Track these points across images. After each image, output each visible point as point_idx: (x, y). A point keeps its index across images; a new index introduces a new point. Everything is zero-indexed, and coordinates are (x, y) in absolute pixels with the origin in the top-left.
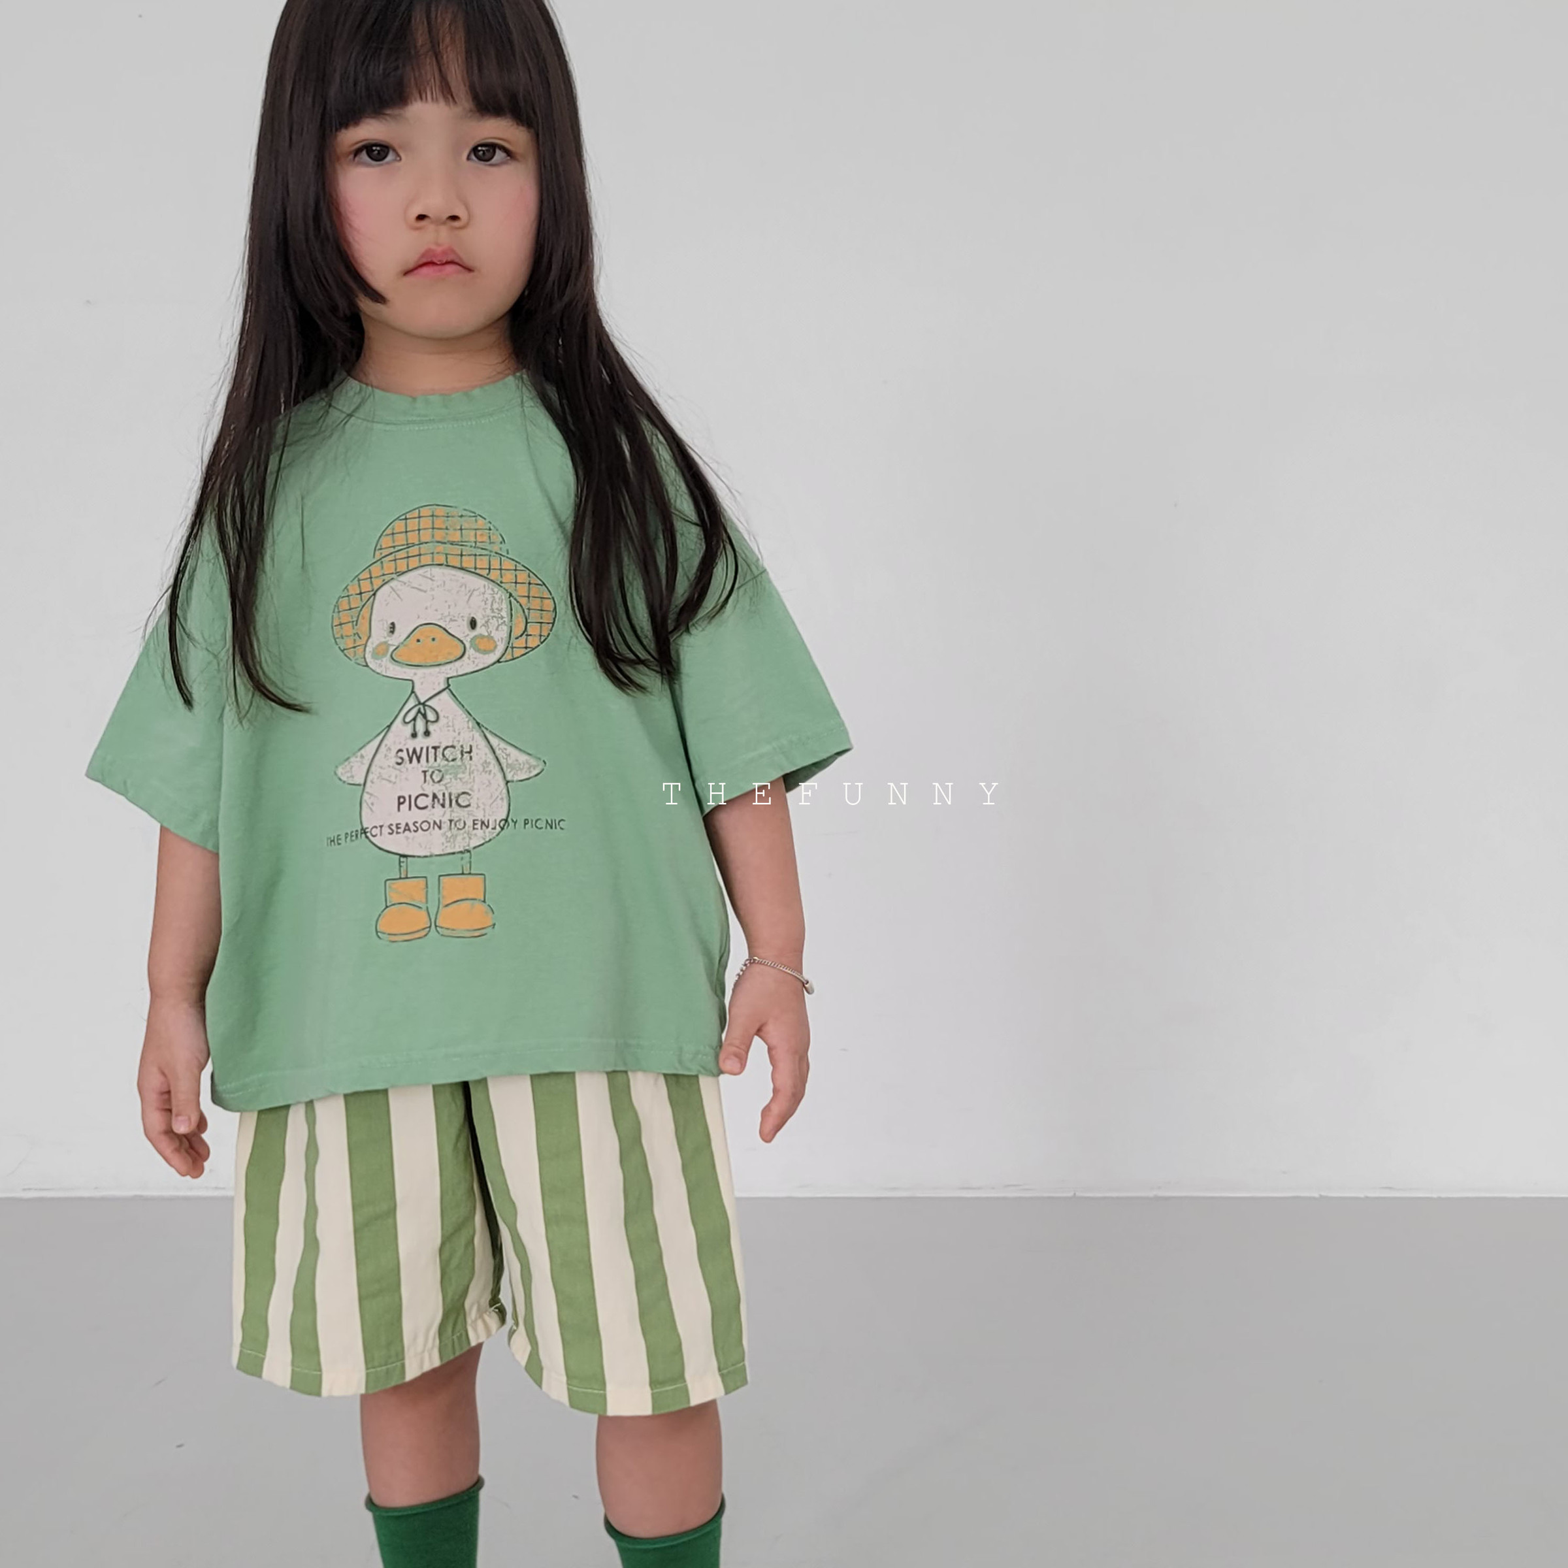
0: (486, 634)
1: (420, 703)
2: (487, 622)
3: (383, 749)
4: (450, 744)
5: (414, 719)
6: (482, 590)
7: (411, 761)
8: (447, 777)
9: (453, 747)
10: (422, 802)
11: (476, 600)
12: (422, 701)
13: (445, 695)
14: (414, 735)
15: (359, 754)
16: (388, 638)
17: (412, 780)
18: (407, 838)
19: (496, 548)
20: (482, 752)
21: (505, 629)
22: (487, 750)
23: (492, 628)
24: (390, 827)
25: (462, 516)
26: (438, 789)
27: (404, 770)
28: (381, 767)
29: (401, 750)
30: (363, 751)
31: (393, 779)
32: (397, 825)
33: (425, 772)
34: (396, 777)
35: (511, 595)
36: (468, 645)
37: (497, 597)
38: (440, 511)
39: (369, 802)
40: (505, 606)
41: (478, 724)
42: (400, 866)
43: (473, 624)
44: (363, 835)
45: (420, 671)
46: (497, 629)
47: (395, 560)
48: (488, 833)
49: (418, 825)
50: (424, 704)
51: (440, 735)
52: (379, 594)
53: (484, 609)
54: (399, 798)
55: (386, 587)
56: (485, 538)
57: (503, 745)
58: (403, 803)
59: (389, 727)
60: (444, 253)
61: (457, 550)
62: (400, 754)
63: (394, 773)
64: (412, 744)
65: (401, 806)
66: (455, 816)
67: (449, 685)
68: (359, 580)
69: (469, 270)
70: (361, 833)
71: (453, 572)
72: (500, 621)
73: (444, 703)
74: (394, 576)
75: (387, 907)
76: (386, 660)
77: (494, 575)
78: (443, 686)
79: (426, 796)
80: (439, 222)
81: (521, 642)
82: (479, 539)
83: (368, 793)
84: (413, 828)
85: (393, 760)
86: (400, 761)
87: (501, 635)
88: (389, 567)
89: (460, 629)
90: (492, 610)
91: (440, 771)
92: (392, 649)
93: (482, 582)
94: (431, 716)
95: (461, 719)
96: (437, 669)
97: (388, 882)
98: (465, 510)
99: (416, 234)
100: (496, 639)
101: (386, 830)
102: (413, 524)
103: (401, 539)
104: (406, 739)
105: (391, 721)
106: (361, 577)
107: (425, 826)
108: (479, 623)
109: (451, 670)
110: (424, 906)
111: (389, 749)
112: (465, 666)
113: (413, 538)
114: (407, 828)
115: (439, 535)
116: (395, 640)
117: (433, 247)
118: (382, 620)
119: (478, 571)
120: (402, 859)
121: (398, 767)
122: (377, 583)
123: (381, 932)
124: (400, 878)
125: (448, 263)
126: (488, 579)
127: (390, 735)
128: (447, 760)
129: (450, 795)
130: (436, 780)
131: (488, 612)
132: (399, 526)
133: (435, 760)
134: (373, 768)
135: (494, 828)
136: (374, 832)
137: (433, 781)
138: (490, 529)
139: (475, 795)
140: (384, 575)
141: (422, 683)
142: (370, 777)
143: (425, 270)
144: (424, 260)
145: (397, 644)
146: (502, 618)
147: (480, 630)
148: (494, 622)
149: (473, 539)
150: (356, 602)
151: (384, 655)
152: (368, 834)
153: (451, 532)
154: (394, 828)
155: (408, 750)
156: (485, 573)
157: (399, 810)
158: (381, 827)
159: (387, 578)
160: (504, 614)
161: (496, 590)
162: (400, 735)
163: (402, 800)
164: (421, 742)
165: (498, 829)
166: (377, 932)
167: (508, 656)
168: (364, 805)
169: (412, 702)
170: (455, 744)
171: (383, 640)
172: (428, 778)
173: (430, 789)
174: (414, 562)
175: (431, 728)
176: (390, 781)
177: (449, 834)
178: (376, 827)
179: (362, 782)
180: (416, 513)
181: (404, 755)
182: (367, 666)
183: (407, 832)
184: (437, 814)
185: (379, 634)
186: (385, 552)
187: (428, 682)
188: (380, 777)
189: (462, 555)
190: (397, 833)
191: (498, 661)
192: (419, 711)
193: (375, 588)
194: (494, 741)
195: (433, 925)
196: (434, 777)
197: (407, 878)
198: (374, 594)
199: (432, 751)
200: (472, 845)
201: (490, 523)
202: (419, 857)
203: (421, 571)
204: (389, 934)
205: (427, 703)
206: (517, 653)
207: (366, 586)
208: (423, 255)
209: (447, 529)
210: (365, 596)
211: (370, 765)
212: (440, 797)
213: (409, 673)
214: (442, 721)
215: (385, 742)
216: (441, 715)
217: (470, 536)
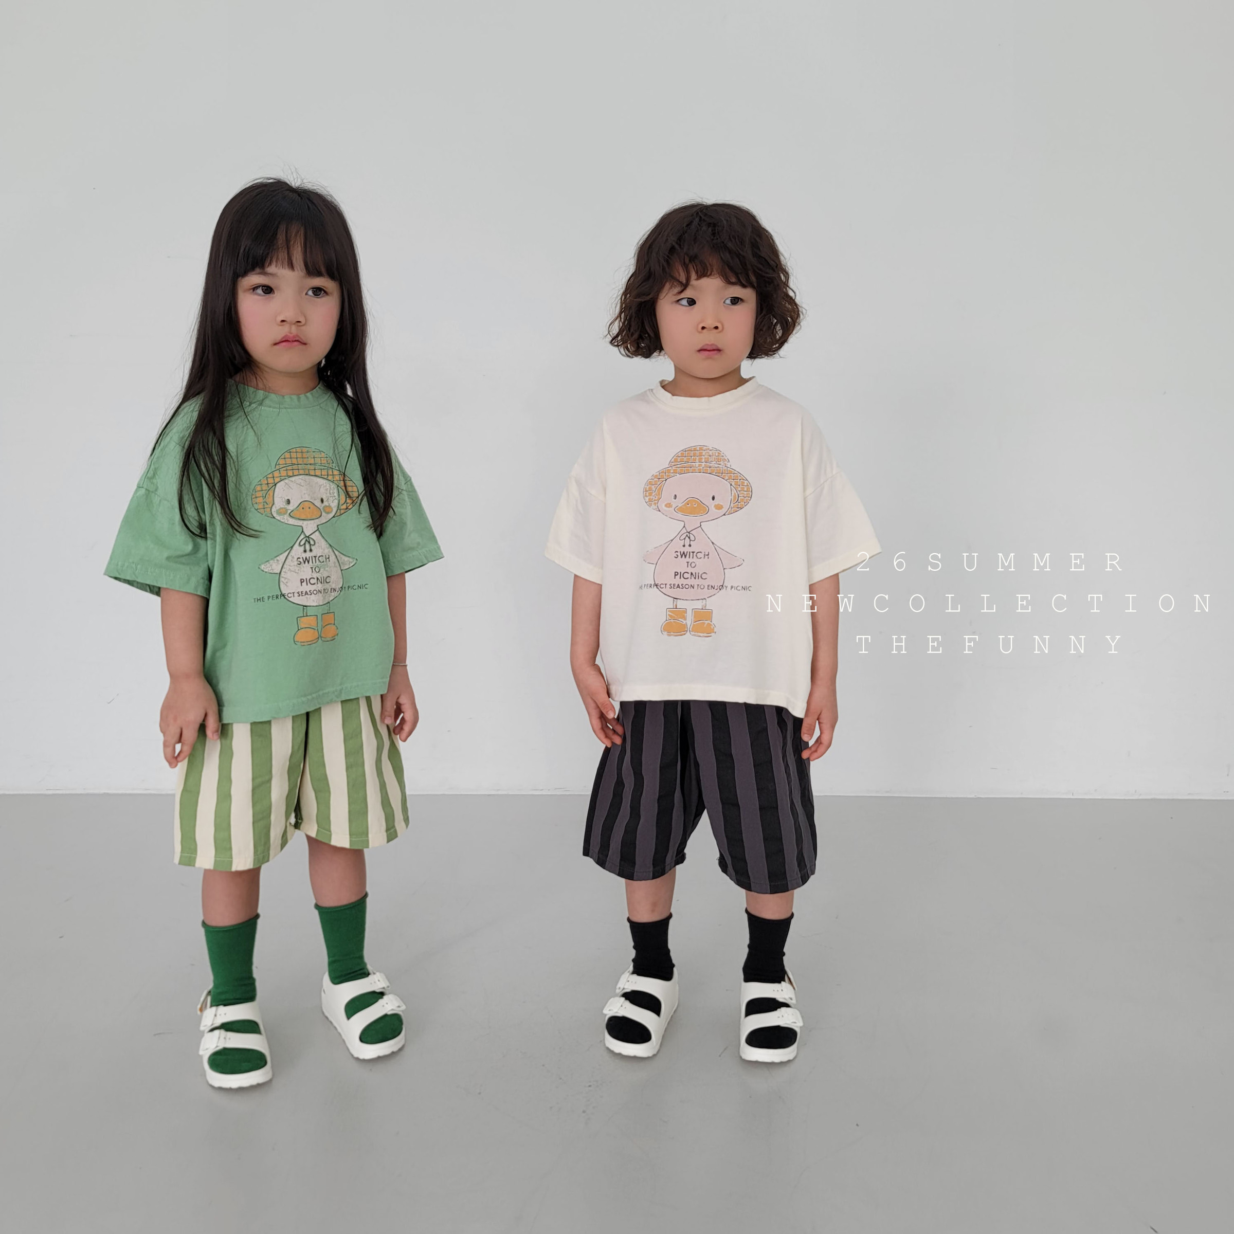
0: (328, 505)
1: (306, 537)
2: (328, 499)
3: (289, 556)
4: (321, 555)
5: (305, 544)
6: (325, 485)
7: (305, 562)
8: (322, 570)
9: (322, 556)
10: (312, 581)
11: (322, 490)
12: (307, 536)
13: (317, 533)
14: (305, 551)
15: (275, 559)
16: (286, 506)
17: (306, 572)
18: (307, 598)
19: (331, 466)
20: (333, 558)
21: (336, 501)
22: (334, 557)
23: (330, 502)
24: (298, 593)
25: (314, 452)
26: (318, 575)
27: (302, 567)
28: (290, 566)
29: (299, 558)
30: (278, 558)
31: (297, 571)
32: (302, 592)
33: (312, 568)
34: (298, 570)
35: (338, 486)
36: (322, 511)
37: (332, 487)
38: (305, 450)
39: (285, 582)
40: (336, 491)
41: (330, 545)
42: (303, 611)
43: (322, 501)
44: (282, 597)
45: (305, 522)
46: (333, 502)
47: (287, 470)
48: (336, 594)
49: (312, 592)
50: (308, 537)
51: (317, 551)
52: (278, 485)
53: (326, 493)
54: (301, 580)
55: (282, 482)
56: (325, 462)
57: (340, 554)
58: (303, 582)
59: (292, 547)
60: (294, 337)
61: (312, 467)
62: (299, 560)
63: (297, 569)
64: (304, 555)
65: (303, 583)
66: (325, 587)
67: (318, 529)
68: (267, 478)
69: (305, 344)
70: (281, 596)
71: (312, 478)
72: (334, 498)
73: (316, 536)
74: (287, 477)
75: (299, 630)
76: (286, 516)
77: (330, 478)
78: (316, 529)
79: (314, 578)
80: (291, 324)
81: (344, 506)
82: (323, 462)
83: (283, 577)
84: (309, 593)
85: (296, 563)
86: (299, 563)
87: (334, 505)
88: (284, 473)
89: (318, 503)
90: (330, 493)
91: (318, 567)
92: (289, 511)
93: (325, 481)
94: (312, 542)
95: (323, 543)
96: (312, 521)
97: (298, 619)
98: (316, 449)
99: (280, 327)
100: (332, 507)
101: (296, 595)
102: (294, 455)
103: (289, 461)
104: (301, 553)
105: (293, 544)
106: (268, 476)
107: (315, 592)
108: (325, 500)
109: (318, 522)
110: (316, 629)
111: (293, 557)
112: (323, 520)
113: (294, 461)
114: (306, 593)
115: (305, 461)
116: (291, 507)
117: (288, 334)
118: (281, 497)
119: (322, 476)
120: (305, 608)
121: (299, 566)
122: (277, 480)
123: (297, 642)
124: (304, 616)
125: (295, 341)
126: (328, 480)
127: (293, 551)
128: (320, 562)
129: (324, 577)
130: (317, 571)
131: (328, 494)
132: (287, 455)
133: (316, 562)
134: (285, 566)
135: (338, 592)
136: (289, 595)
137: (316, 571)
138: (327, 457)
139: (332, 577)
140: (281, 476)
141: (307, 528)
142: (283, 570)
143: (284, 344)
144: (284, 340)
145: (292, 509)
146: (335, 496)
147: (325, 503)
148: (331, 499)
149: (320, 462)
150: (265, 487)
151: (285, 513)
152: (286, 597)
153: (310, 459)
154: (300, 593)
155: (303, 558)
156: (326, 477)
157: (302, 585)
158: (293, 593)
159: (282, 478)
160: (336, 494)
161: (331, 484)
162: (298, 551)
163: (302, 581)
164: (308, 554)
165: (339, 592)
166: (294, 641)
167: (338, 514)
168: (282, 584)
169: (302, 536)
170: (323, 555)
171: (282, 506)
172: (314, 570)
173: (315, 575)
174: (296, 472)
175: (313, 548)
176: (296, 572)
177: (324, 595)
178: (291, 593)
179: (279, 572)
180: (294, 450)
181: (301, 560)
182: (274, 518)
183: (307, 595)
184: (319, 586)
185: (279, 503)
186: (281, 466)
187: (309, 527)
188: (290, 570)
189: (315, 470)
190: (302, 596)
191: (334, 517)
192: (306, 540)
193: (276, 482)
194: (337, 553)
195: (320, 637)
196: (316, 570)
197: (307, 616)
198: (275, 485)
199: (314, 558)
200: (331, 600)
201: (327, 454)
202: (313, 606)
203: (301, 477)
204: (301, 642)
205: (310, 537)
206: (342, 511)
207: (271, 481)
208: (284, 337)
209: (308, 458)
210: (270, 485)
211: (283, 565)
212: (320, 579)
213: (300, 523)
214: (317, 544)
215: (291, 554)
216: (316, 542)
217: (318, 461)
